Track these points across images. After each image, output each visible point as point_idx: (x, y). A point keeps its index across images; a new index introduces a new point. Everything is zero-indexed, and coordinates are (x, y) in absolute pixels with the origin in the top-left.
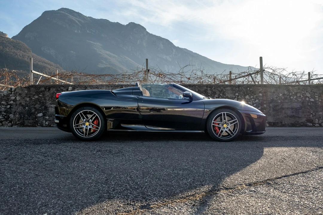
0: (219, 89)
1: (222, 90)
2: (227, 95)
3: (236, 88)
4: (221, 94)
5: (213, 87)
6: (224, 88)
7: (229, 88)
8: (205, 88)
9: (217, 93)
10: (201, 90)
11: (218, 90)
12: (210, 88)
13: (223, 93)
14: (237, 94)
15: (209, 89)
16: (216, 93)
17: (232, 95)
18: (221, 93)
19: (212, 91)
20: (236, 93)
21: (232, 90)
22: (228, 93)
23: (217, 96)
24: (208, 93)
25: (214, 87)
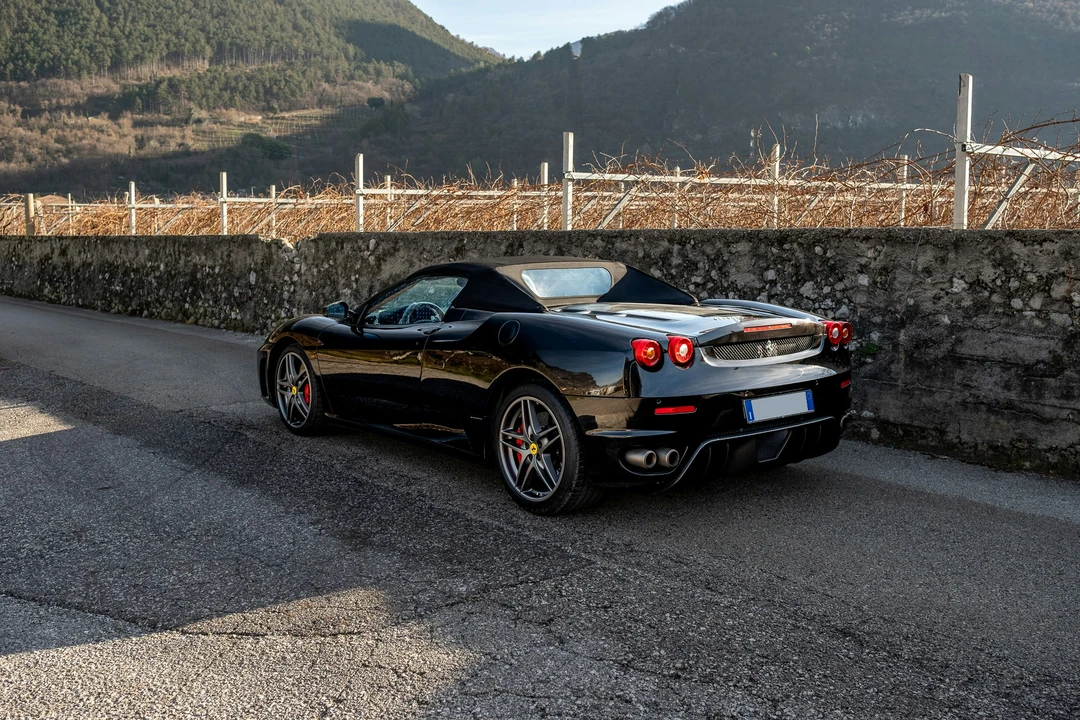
0: (709, 250)
1: (719, 254)
2: (732, 278)
3: (772, 245)
4: (713, 273)
5: (689, 243)
6: (727, 244)
7: (743, 247)
8: (666, 244)
9: (701, 265)
10: (652, 252)
11: (704, 253)
12: (680, 244)
13: (720, 269)
14: (771, 275)
15: (676, 248)
16: (697, 269)
17: (753, 277)
18: (714, 267)
19: (684, 257)
20: (767, 268)
21: (755, 254)
22: (738, 270)
23: (699, 280)
24: (670, 265)
25: (692, 242)
